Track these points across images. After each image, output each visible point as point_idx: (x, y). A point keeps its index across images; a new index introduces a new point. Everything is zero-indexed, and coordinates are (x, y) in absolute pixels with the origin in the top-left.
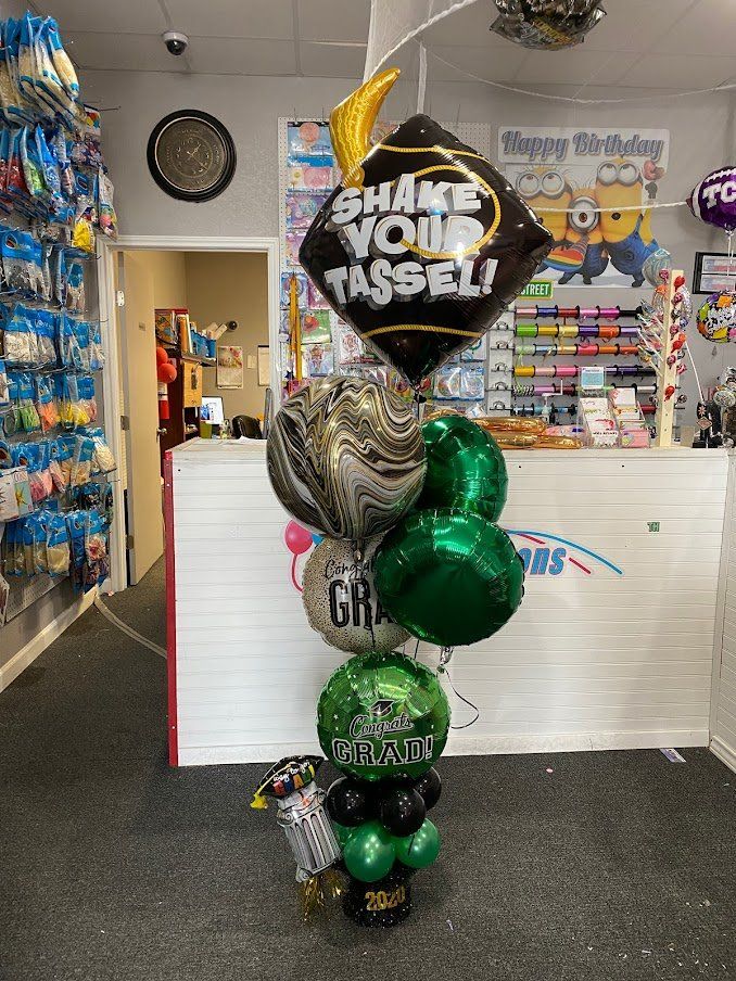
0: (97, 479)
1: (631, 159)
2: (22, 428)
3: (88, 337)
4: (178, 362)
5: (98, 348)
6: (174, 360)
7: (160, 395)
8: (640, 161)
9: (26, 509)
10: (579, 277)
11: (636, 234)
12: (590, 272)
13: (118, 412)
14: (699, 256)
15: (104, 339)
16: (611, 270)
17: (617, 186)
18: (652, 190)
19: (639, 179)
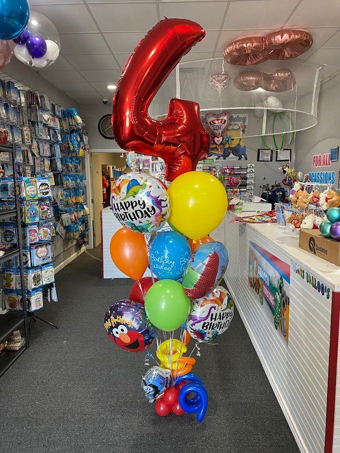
0: (85, 217)
1: (237, 123)
2: (67, 204)
3: (83, 178)
5: (85, 181)
6: (108, 181)
7: (103, 191)
8: (240, 123)
9: (70, 223)
10: (222, 158)
11: (239, 144)
12: (225, 156)
13: (91, 198)
14: (259, 150)
15: (87, 178)
16: (231, 155)
17: (233, 131)
18: (243, 131)
19: (240, 128)
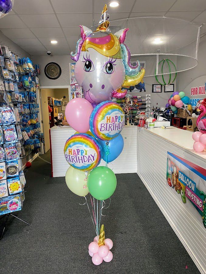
4: (52, 108)
6: (52, 107)
10: (129, 90)
12: (131, 89)
13: (41, 120)
14: (153, 85)
16: (135, 89)
